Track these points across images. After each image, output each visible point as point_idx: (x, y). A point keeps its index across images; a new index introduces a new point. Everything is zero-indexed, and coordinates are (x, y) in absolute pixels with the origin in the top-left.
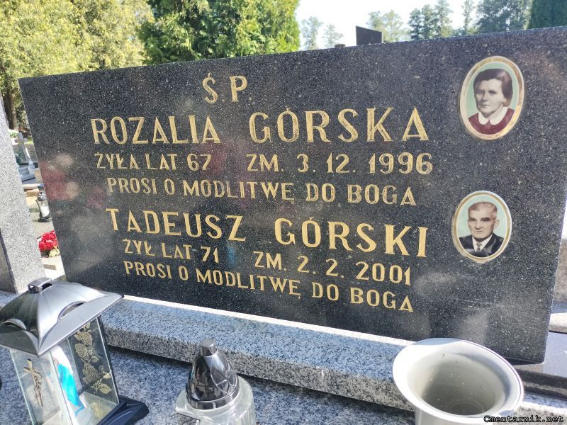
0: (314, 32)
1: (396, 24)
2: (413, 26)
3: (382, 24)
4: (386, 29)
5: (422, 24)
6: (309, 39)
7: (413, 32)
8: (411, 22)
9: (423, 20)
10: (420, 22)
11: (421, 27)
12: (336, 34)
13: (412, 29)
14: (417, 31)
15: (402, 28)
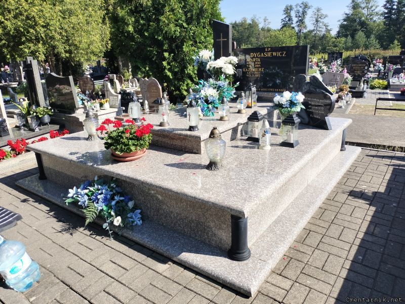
0: (304, 13)
1: (372, 7)
2: (386, 8)
3: (360, 7)
4: (363, 11)
5: (395, 7)
6: (300, 18)
7: (386, 13)
8: (386, 5)
9: (396, 4)
10: (394, 5)
11: (394, 9)
12: (322, 15)
13: (386, 11)
14: (390, 12)
15: (376, 10)
